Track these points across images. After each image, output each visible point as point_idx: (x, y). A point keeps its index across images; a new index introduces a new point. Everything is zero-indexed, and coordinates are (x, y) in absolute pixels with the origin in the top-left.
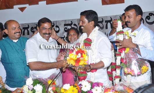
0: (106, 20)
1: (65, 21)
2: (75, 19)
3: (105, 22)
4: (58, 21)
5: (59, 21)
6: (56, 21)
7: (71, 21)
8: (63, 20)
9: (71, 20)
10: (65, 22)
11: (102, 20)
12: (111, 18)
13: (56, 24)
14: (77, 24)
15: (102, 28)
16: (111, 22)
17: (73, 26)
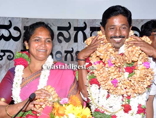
0: (76, 26)
2: (17, 18)
3: (75, 30)
9: (8, 18)
11: (68, 25)
12: (85, 23)
14: (21, 27)
15: (68, 40)
16: (85, 31)
17: (12, 30)
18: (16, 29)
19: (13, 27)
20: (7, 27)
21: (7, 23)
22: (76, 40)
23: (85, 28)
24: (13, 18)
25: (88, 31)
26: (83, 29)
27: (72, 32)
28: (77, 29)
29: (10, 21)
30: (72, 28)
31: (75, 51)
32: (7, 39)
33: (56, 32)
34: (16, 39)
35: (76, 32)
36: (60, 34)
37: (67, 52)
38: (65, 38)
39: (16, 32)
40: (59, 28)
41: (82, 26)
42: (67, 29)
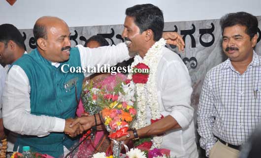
0: (183, 29)
1: (100, 27)
3: (182, 34)
4: (84, 28)
5: (86, 27)
6: (82, 28)
7: (112, 29)
8: (94, 26)
9: (111, 26)
10: (99, 30)
11: (174, 29)
12: (193, 25)
13: (81, 33)
16: (193, 35)
19: (115, 35)
23: (193, 31)
25: (196, 35)
26: (190, 32)
28: (184, 33)
30: (179, 32)
35: (183, 36)
41: (191, 29)
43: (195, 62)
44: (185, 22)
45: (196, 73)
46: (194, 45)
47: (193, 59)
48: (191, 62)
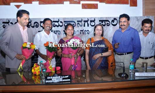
2: (61, 18)
11: (81, 20)
12: (88, 19)
14: (63, 21)
15: (81, 26)
17: (59, 23)
18: (61, 22)
19: (60, 22)
20: (58, 22)
21: (57, 20)
22: (84, 26)
23: (88, 21)
24: (59, 18)
25: (89, 22)
26: (87, 21)
27: (83, 23)
28: (85, 21)
29: (59, 19)
30: (83, 21)
31: (84, 30)
32: (58, 26)
33: (77, 23)
34: (61, 26)
36: (78, 24)
37: (81, 31)
38: (80, 25)
39: (61, 23)
40: (78, 21)
42: (81, 21)
43: (88, 32)
44: (85, 18)
45: (89, 36)
46: (88, 26)
47: (88, 31)
48: (87, 32)
